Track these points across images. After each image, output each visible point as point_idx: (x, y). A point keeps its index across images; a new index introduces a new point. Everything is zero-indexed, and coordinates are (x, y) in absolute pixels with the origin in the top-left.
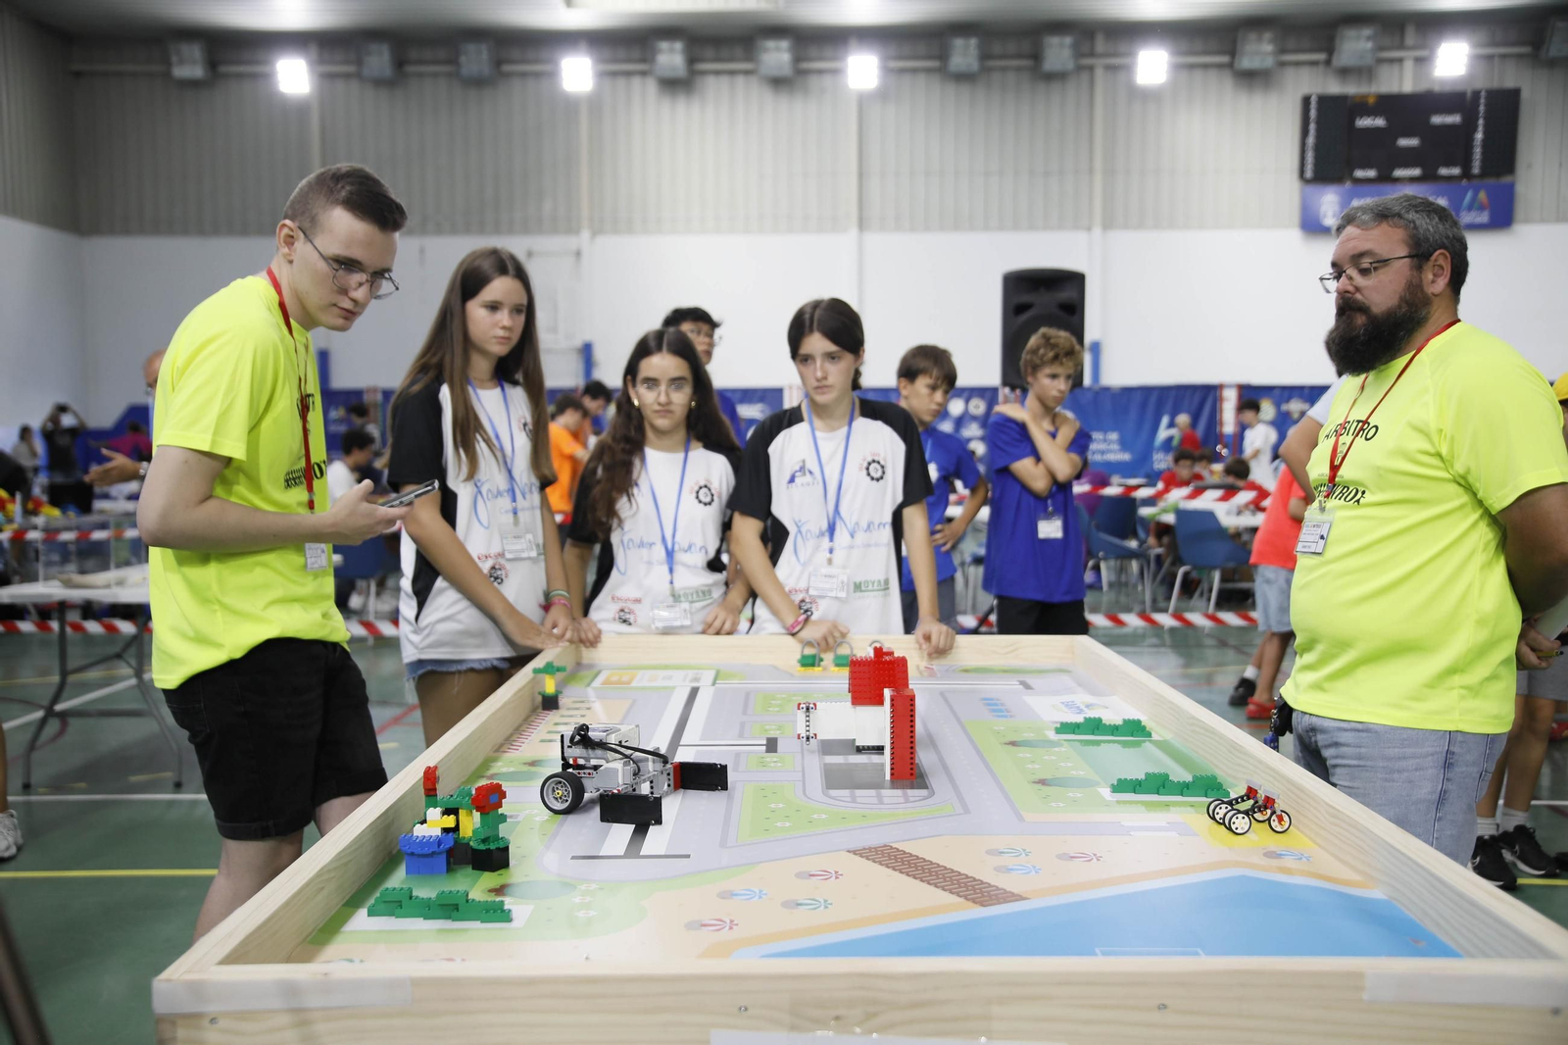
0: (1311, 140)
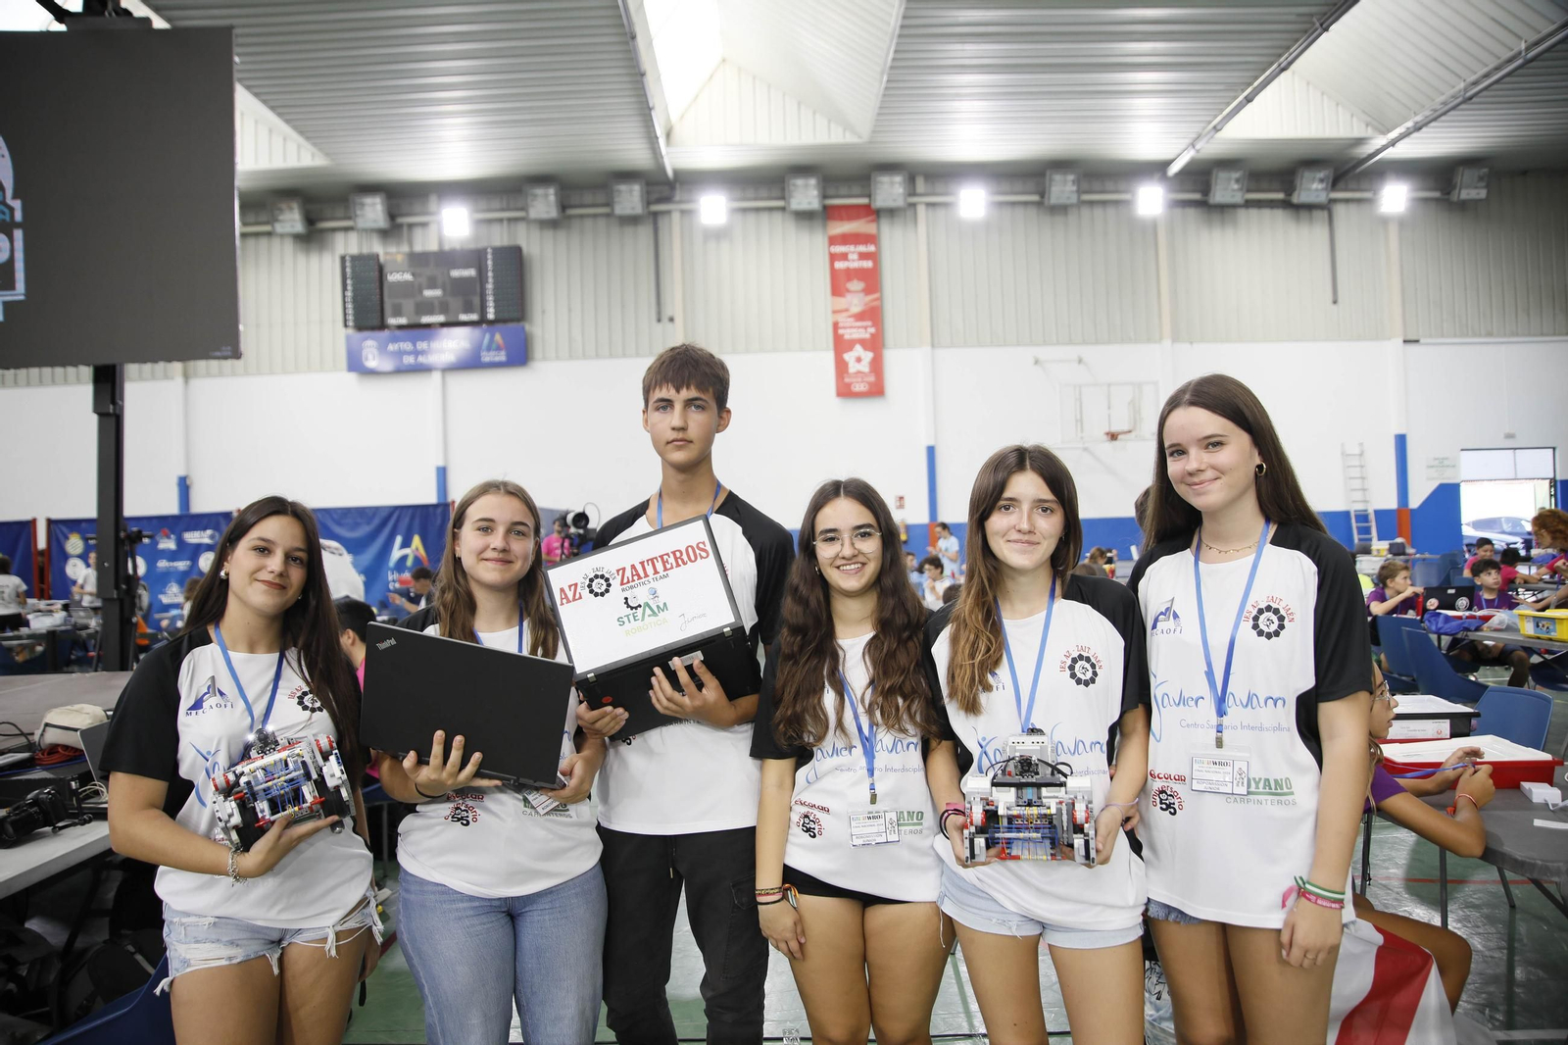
0: (349, 294)
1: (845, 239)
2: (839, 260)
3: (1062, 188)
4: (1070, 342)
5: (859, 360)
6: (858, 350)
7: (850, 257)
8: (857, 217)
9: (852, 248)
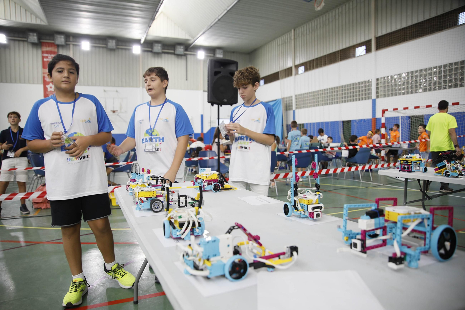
1: (47, 52)
2: (45, 58)
3: (112, 44)
4: (114, 86)
5: (51, 87)
6: (51, 85)
7: (49, 57)
8: (52, 46)
9: (49, 55)
